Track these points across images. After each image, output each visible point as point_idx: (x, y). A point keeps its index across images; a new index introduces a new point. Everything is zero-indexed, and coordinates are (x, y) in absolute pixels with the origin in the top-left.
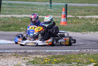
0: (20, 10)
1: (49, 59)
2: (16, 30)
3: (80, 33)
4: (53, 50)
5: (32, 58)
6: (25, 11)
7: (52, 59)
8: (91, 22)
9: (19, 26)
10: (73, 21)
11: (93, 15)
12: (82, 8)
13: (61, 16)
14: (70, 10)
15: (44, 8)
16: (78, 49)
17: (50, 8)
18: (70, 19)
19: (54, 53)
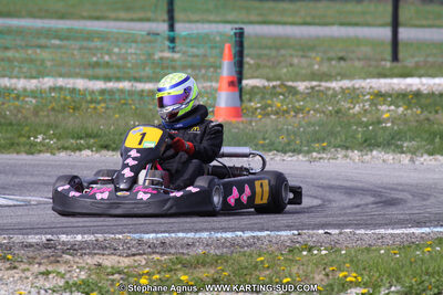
0: (33, 56)
1: (159, 273)
2: (12, 144)
3: (300, 157)
4: (179, 232)
5: (81, 269)
6: (53, 60)
7: (170, 271)
8: (349, 109)
9: (27, 128)
10: (269, 102)
11: (360, 78)
12: (313, 48)
13: (217, 81)
14: (259, 56)
15: (141, 46)
16: (289, 227)
17: (169, 47)
18: (258, 97)
19: (182, 247)
